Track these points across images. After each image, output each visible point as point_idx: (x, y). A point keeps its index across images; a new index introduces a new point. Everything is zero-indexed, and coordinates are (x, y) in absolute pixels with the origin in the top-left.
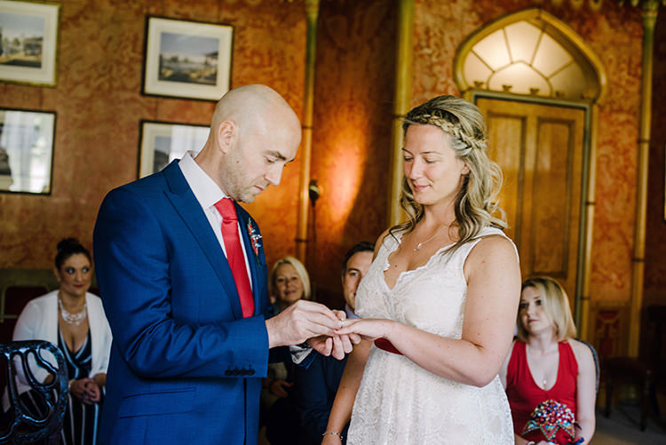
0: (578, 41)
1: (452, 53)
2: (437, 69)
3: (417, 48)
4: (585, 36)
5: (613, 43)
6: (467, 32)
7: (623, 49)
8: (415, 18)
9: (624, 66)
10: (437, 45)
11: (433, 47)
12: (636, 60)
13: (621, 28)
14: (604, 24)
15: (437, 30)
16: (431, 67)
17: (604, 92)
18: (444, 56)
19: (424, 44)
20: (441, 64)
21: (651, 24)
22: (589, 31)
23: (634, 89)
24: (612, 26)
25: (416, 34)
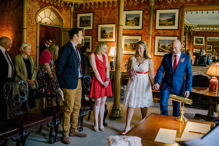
0: (59, 13)
1: (35, 15)
2: (32, 18)
3: (28, 13)
4: (60, 12)
5: (65, 14)
6: (38, 10)
7: (67, 16)
8: (27, 6)
9: (67, 19)
10: (32, 12)
11: (31, 13)
12: (70, 18)
13: (67, 11)
14: (64, 10)
15: (32, 9)
16: (30, 17)
17: (64, 24)
18: (33, 15)
19: (29, 12)
20: (33, 17)
21: (72, 11)
22: (61, 11)
23: (69, 24)
24: (65, 11)
25: (28, 10)
